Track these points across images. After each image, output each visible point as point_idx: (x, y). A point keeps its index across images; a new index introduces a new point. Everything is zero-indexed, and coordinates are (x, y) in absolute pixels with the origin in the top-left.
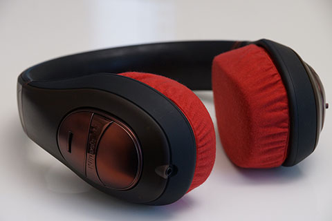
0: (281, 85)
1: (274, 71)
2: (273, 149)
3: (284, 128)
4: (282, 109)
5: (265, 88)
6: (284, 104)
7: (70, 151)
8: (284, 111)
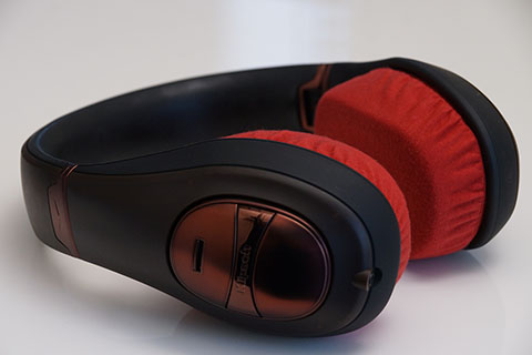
0: (464, 126)
1: (446, 107)
2: (463, 225)
3: (478, 191)
4: (474, 162)
5: (443, 135)
6: (476, 154)
7: (198, 270)
8: (477, 165)
